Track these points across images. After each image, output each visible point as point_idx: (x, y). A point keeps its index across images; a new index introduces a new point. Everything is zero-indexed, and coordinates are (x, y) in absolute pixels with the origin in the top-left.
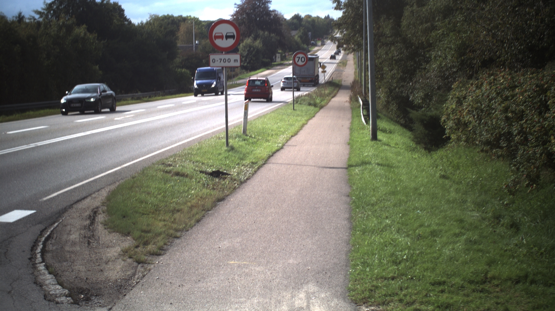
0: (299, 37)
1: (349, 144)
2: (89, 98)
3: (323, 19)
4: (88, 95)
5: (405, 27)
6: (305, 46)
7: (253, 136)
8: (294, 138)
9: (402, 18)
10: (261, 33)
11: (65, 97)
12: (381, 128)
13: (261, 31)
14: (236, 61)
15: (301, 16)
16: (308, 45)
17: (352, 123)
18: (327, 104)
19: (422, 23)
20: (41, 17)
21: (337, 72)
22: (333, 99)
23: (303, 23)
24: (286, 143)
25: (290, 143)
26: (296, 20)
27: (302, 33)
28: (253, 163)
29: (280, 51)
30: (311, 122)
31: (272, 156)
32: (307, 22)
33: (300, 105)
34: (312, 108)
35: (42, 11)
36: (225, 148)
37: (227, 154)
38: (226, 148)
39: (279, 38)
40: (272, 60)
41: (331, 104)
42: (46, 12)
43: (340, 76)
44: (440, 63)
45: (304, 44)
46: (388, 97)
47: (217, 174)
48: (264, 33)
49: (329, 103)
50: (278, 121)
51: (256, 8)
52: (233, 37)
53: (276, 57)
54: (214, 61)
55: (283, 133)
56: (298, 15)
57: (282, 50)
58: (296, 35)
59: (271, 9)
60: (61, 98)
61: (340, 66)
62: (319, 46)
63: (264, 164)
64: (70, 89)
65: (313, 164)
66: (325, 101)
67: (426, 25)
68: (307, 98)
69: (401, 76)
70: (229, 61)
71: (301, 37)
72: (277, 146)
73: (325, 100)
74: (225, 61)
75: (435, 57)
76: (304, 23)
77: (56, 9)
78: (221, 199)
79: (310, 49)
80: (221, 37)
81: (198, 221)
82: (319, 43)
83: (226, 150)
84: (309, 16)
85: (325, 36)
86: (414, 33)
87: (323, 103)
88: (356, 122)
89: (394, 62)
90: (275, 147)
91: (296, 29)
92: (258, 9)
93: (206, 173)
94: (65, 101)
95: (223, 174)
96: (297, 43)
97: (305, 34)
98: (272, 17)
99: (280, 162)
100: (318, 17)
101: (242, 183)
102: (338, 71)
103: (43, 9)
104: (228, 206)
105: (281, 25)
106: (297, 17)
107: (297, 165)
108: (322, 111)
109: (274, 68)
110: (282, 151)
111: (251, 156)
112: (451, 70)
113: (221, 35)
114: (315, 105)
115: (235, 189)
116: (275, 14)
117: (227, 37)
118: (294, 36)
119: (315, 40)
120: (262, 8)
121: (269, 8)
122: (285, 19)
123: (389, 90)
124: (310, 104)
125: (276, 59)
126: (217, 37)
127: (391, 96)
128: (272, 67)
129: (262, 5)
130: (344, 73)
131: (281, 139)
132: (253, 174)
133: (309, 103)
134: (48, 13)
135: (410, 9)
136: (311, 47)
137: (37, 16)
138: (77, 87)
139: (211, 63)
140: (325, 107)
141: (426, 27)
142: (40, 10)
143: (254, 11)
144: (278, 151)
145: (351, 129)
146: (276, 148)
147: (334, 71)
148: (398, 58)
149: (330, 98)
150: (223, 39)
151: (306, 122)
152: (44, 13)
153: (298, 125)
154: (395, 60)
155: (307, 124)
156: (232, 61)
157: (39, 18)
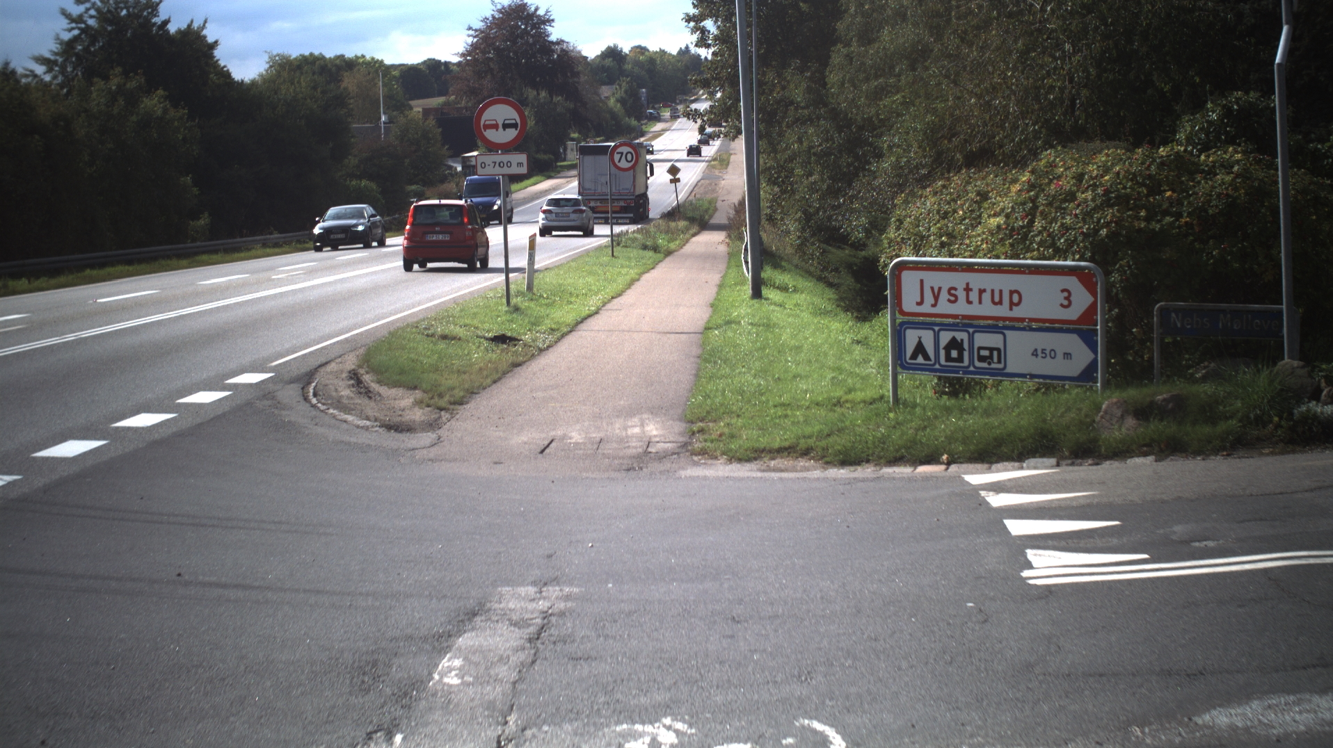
0: (618, 101)
1: (712, 306)
2: (356, 225)
3: (674, 56)
4: (354, 222)
5: (836, 86)
6: (634, 122)
7: (545, 296)
8: (615, 301)
9: (828, 69)
10: (531, 93)
11: (319, 225)
12: (777, 285)
13: (530, 90)
14: (520, 164)
15: (621, 51)
16: (639, 119)
17: (724, 277)
18: (682, 248)
19: (867, 79)
20: (50, 70)
21: (708, 182)
22: (694, 239)
23: (628, 67)
24: (603, 306)
25: (609, 306)
26: (610, 59)
27: (626, 92)
28: (552, 330)
29: (575, 135)
30: (646, 276)
31: (582, 322)
32: (637, 63)
33: (624, 249)
34: (650, 254)
35: (52, 58)
36: (505, 308)
37: (508, 317)
38: (507, 309)
39: (572, 106)
40: (560, 157)
41: (688, 248)
42: (60, 60)
43: (714, 191)
44: (897, 158)
45: (629, 118)
46: (803, 230)
47: (501, 339)
48: (538, 94)
49: (684, 245)
50: (584, 274)
51: (518, 36)
52: (514, 126)
53: (565, 150)
54: (483, 165)
55: (596, 294)
56: (616, 47)
57: (579, 133)
58: (610, 96)
59: (553, 38)
60: (314, 227)
61: (714, 167)
62: (666, 121)
63: (571, 331)
64: (322, 214)
65: (650, 330)
66: (677, 242)
67: (876, 84)
68: (639, 236)
69: (828, 186)
70: (509, 164)
71: (622, 101)
72: (589, 310)
73: (676, 239)
74: (501, 165)
75: (890, 147)
76: (630, 66)
77: (81, 53)
78: (517, 365)
79: (644, 127)
80: (495, 127)
81: (495, 382)
82: (667, 114)
83: (506, 312)
84: (641, 50)
85: (680, 97)
86: (853, 100)
87: (672, 246)
88: (733, 273)
89: (813, 158)
90: (585, 312)
91: (610, 82)
92: (522, 38)
93: (487, 339)
94: (321, 231)
95: (512, 339)
96: (614, 115)
97: (632, 94)
98: (555, 56)
99: (596, 328)
100: (663, 52)
101: (541, 350)
102: (709, 178)
103: (56, 54)
104: (530, 369)
105: (577, 74)
106: (612, 53)
107: (623, 331)
108: (668, 259)
109: (562, 174)
110: (597, 316)
111: (547, 321)
112: (917, 173)
113: (494, 122)
114: (656, 249)
115: (533, 355)
116: (563, 50)
117: (505, 126)
118: (607, 98)
119: (656, 106)
120: (532, 36)
121: (548, 36)
122: (586, 58)
123: (805, 214)
124: (645, 247)
125: (565, 154)
126: (487, 127)
127: (809, 227)
128: (559, 172)
129: (532, 30)
130: (723, 182)
131: (594, 302)
132: (556, 342)
133: (643, 245)
134: (65, 61)
135: (844, 51)
136: (646, 124)
137: (40, 69)
138: (332, 211)
139: (480, 170)
140: (675, 253)
141: (876, 87)
142: (48, 55)
143: (514, 42)
144: (590, 316)
145: (721, 286)
146: (587, 312)
147: (700, 178)
148: (821, 150)
149: (687, 236)
150: (497, 130)
151: (637, 277)
152: (55, 62)
153: (621, 282)
154: (815, 154)
155: (638, 280)
156: (514, 165)
157: (45, 73)
